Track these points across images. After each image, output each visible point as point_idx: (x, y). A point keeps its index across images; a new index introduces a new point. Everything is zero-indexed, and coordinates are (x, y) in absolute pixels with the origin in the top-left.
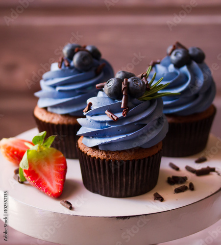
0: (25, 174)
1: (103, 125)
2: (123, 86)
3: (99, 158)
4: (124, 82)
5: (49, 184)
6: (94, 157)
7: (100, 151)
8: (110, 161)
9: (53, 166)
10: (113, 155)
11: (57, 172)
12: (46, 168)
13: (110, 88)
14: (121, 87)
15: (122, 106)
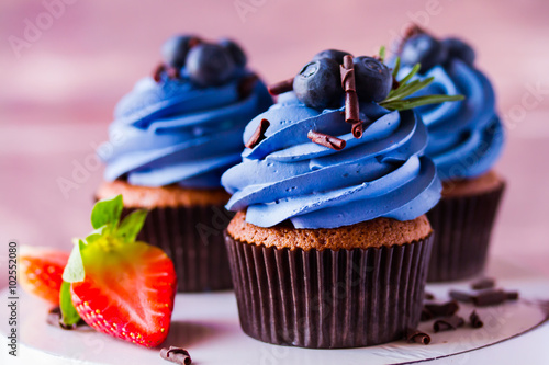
0: (76, 298)
1: (303, 166)
2: (344, 72)
3: (298, 250)
4: (345, 63)
5: (134, 316)
6: (286, 249)
7: (300, 230)
8: (327, 252)
9: (141, 278)
10: (335, 237)
11: (154, 291)
12: (126, 284)
13: (313, 80)
14: (340, 75)
15: (348, 117)
